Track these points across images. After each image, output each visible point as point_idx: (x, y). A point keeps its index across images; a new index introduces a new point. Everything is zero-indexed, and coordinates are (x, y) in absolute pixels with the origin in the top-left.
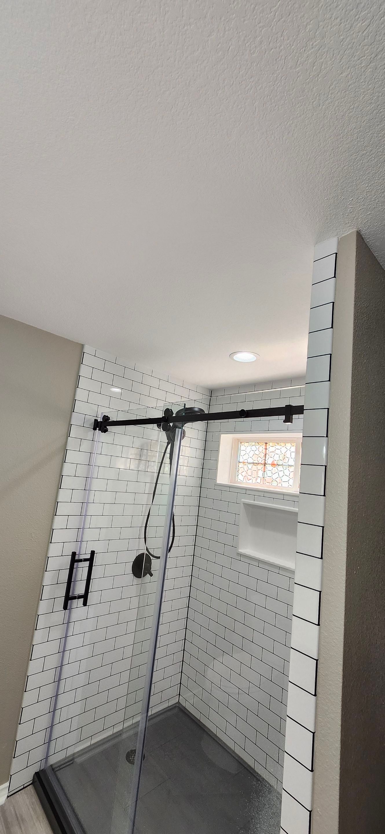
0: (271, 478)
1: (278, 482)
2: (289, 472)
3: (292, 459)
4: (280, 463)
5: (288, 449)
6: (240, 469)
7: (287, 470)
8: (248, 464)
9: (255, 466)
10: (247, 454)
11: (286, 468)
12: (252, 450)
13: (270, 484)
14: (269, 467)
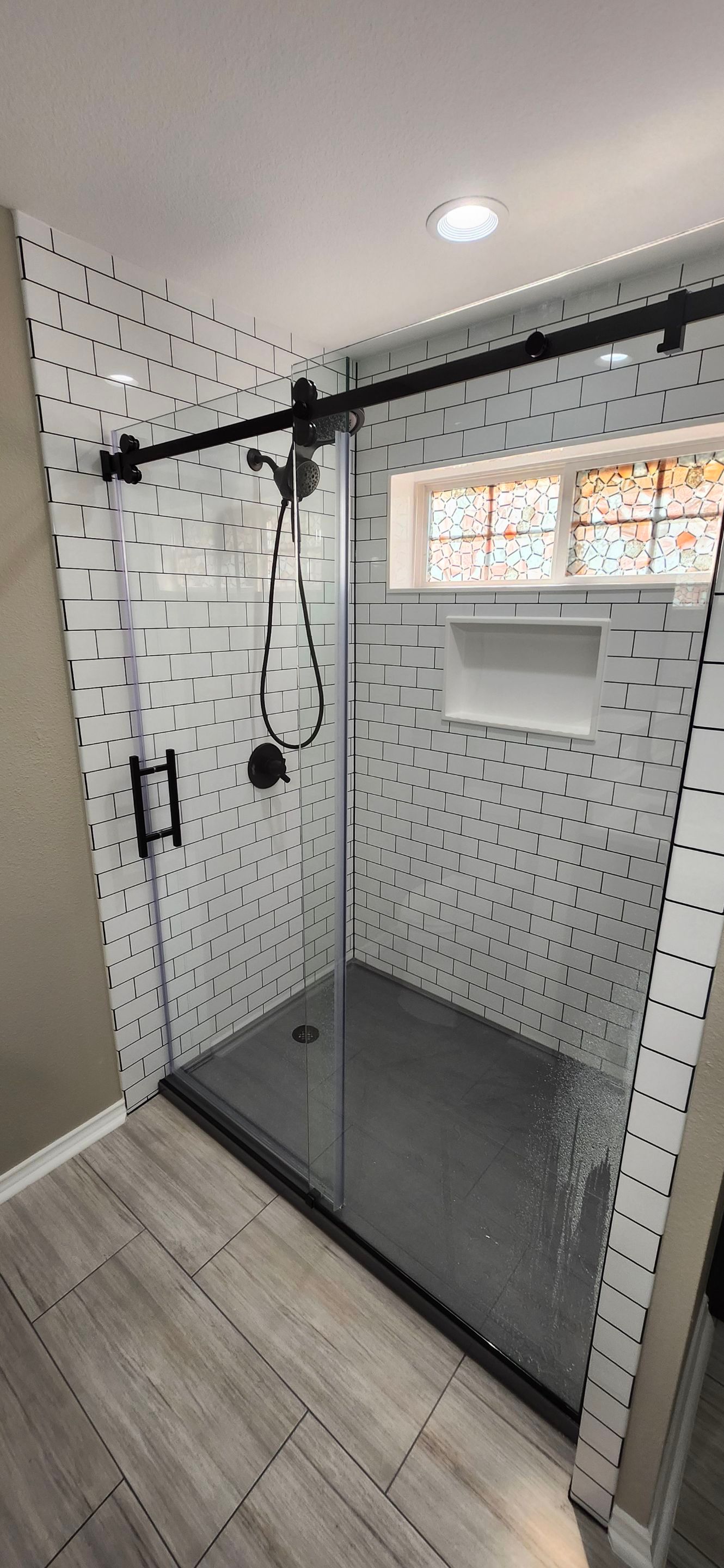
0: (505, 563)
1: (520, 571)
2: (543, 547)
3: (552, 515)
4: (524, 528)
5: (542, 492)
6: (434, 555)
7: (539, 542)
8: (451, 540)
9: (467, 543)
10: (450, 517)
11: (536, 538)
12: (459, 508)
13: (503, 578)
14: (498, 541)
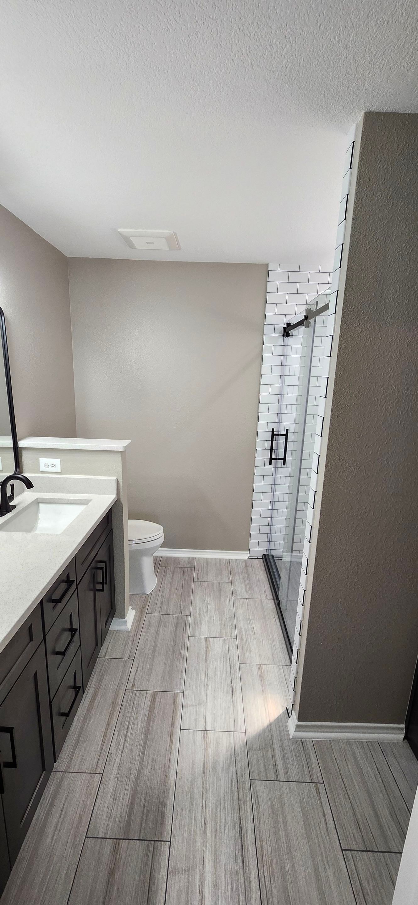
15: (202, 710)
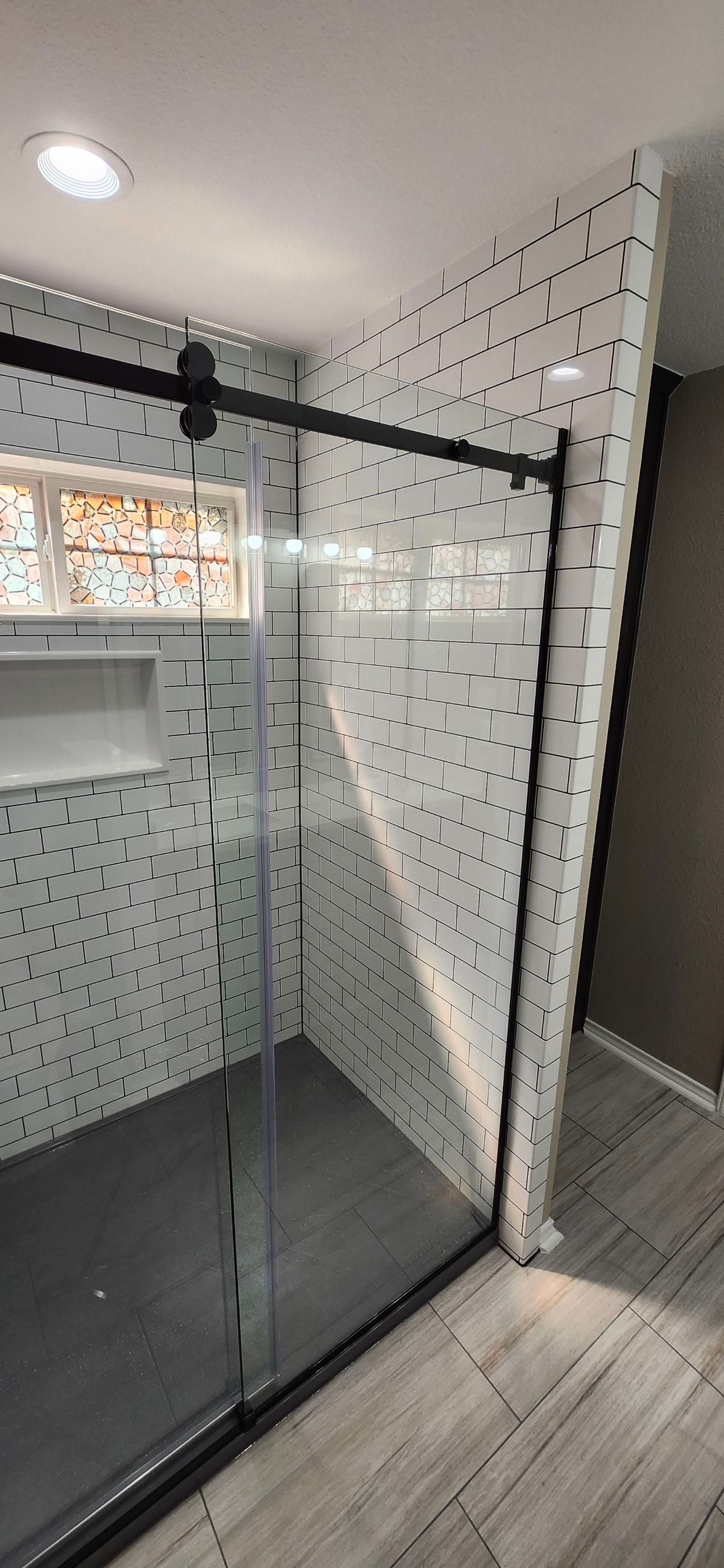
3: (28, 532)
7: (16, 562)
11: (12, 556)
15: (688, 1418)
